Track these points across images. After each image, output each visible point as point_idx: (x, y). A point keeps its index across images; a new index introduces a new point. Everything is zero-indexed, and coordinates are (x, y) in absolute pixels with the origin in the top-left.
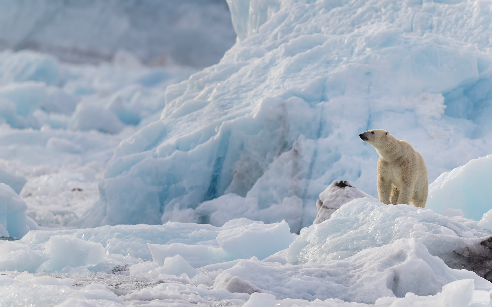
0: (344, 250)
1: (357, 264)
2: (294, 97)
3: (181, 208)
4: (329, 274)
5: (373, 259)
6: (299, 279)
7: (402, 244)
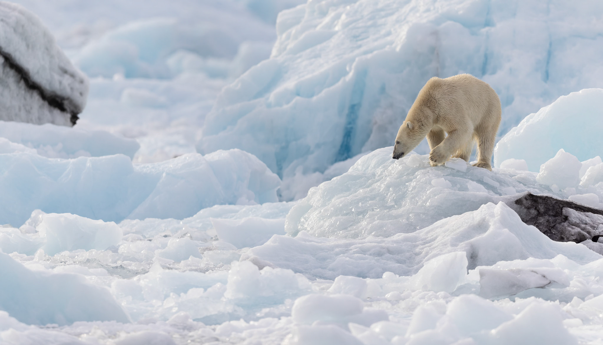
0: (347, 214)
1: (428, 238)
2: (450, 22)
3: (305, 172)
4: (389, 251)
5: (448, 231)
6: (348, 259)
7: (485, 210)
